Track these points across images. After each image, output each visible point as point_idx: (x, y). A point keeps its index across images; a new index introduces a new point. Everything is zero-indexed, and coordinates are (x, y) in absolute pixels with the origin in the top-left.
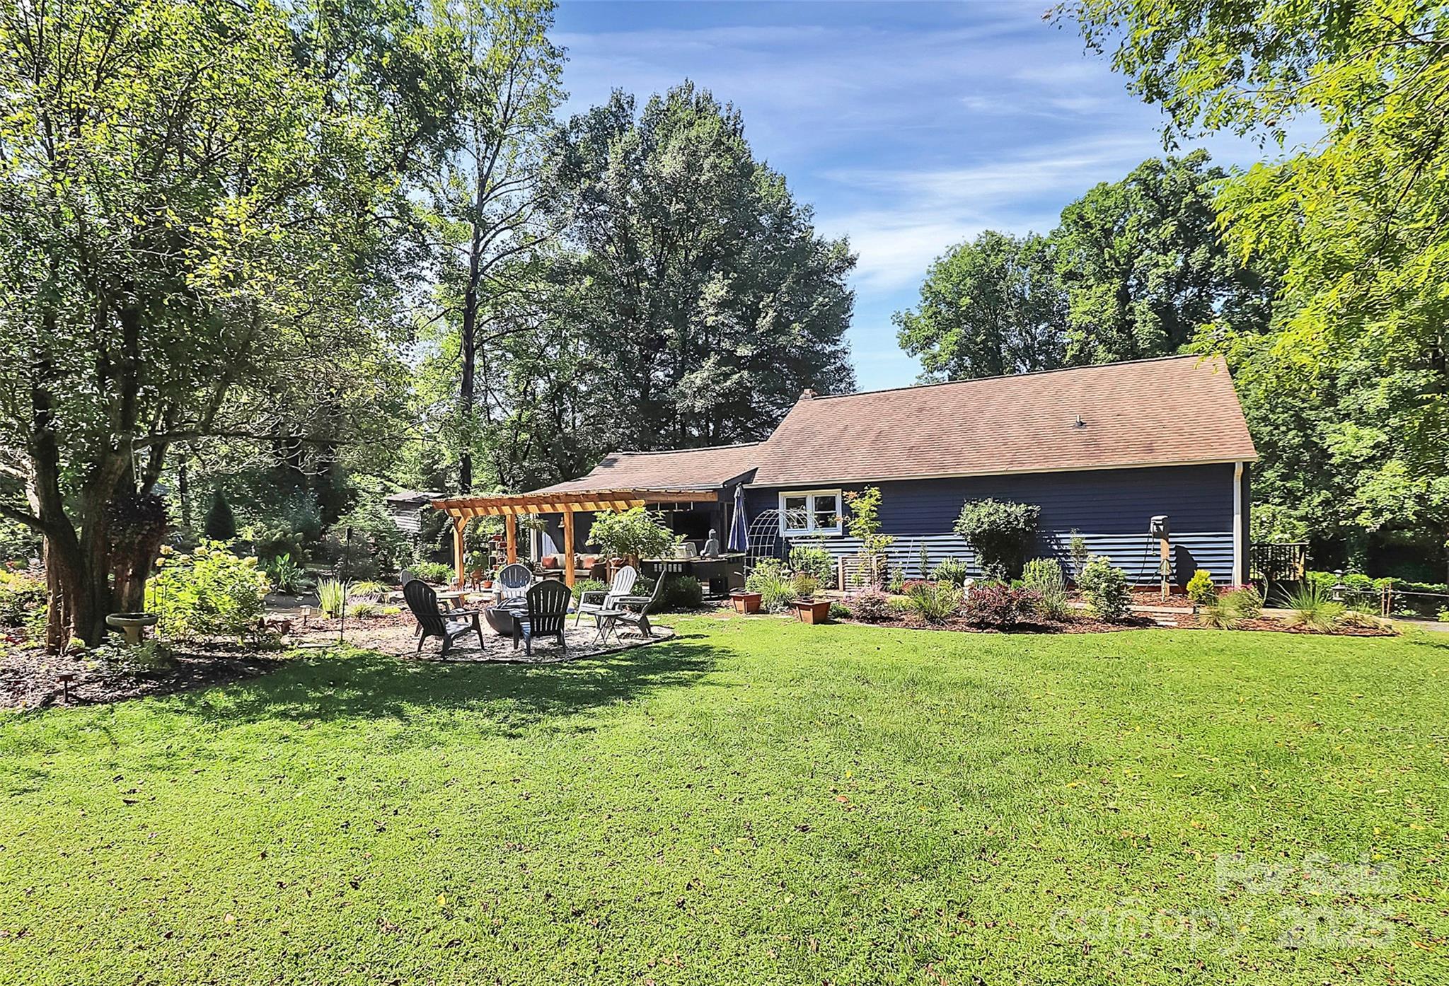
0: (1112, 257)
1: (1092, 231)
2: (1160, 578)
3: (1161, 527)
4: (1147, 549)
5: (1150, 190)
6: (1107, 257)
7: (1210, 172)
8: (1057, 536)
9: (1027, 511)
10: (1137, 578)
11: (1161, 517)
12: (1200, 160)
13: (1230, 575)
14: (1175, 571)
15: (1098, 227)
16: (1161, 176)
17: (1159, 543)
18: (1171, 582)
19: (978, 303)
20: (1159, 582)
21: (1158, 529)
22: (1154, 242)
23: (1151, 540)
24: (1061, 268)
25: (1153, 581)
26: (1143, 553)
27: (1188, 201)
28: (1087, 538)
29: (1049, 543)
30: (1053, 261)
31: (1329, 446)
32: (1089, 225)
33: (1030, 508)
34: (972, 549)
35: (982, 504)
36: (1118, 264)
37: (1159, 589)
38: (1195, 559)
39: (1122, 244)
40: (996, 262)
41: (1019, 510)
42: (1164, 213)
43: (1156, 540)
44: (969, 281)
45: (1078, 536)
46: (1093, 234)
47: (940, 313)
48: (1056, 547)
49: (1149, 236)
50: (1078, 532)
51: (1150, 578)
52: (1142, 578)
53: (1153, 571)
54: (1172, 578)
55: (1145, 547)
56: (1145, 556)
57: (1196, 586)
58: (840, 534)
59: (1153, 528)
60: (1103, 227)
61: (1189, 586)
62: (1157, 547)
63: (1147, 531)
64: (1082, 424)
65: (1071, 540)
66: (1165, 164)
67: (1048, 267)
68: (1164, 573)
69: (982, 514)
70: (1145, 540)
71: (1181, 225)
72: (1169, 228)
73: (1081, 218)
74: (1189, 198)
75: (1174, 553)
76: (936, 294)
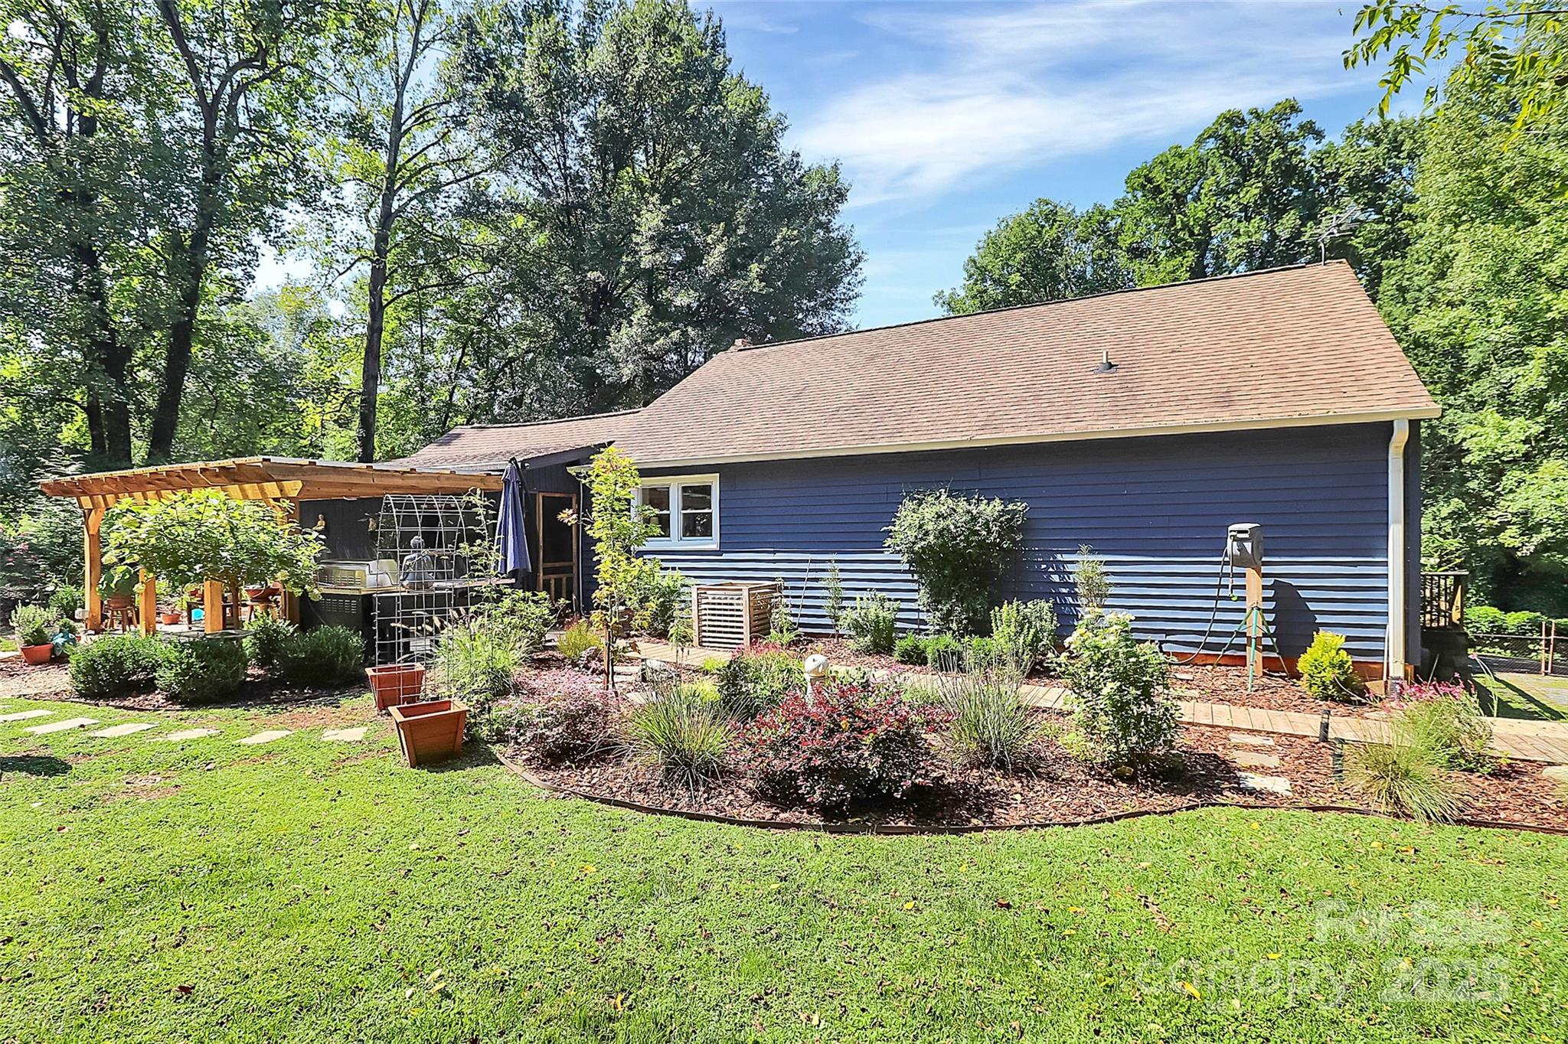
0: (1185, 226)
1: (1161, 196)
2: (1243, 641)
3: (1248, 545)
4: (1219, 586)
5: (1230, 147)
6: (1179, 225)
7: (1301, 127)
8: (1059, 557)
9: (1004, 512)
10: (1201, 639)
11: (1246, 526)
12: (1288, 111)
13: (1382, 639)
14: (1272, 629)
15: (1169, 191)
16: (1243, 130)
17: (1243, 575)
18: (1266, 648)
19: (1029, 281)
20: (1243, 648)
21: (1242, 549)
22: (1234, 208)
23: (1227, 569)
24: (1125, 241)
25: (1232, 646)
26: (1214, 592)
27: (1275, 158)
28: (1107, 563)
29: (1046, 571)
30: (1117, 234)
31: (1464, 440)
32: (1158, 190)
33: (1010, 507)
34: (916, 577)
35: (929, 499)
36: (1192, 234)
37: (1242, 661)
38: (1312, 606)
39: (1196, 210)
40: (1050, 234)
41: (991, 509)
42: (1245, 174)
43: (1236, 570)
44: (1020, 256)
45: (1091, 558)
46: (1163, 199)
47: (985, 291)
48: (1056, 578)
49: (1229, 203)
50: (1091, 552)
51: (1227, 640)
52: (1210, 640)
53: (1234, 628)
54: (1267, 641)
55: (1215, 581)
56: (1218, 598)
57: (1317, 666)
58: (715, 547)
59: (1232, 547)
60: (1174, 191)
61: (1303, 664)
62: (1238, 581)
63: (1221, 551)
64: (1111, 366)
65: (1083, 565)
66: (1247, 118)
67: (1111, 242)
68: (1253, 632)
69: (928, 516)
70: (1217, 569)
71: (1267, 189)
72: (1251, 192)
73: (1150, 181)
74: (1276, 155)
75: (1271, 593)
76: (983, 270)
